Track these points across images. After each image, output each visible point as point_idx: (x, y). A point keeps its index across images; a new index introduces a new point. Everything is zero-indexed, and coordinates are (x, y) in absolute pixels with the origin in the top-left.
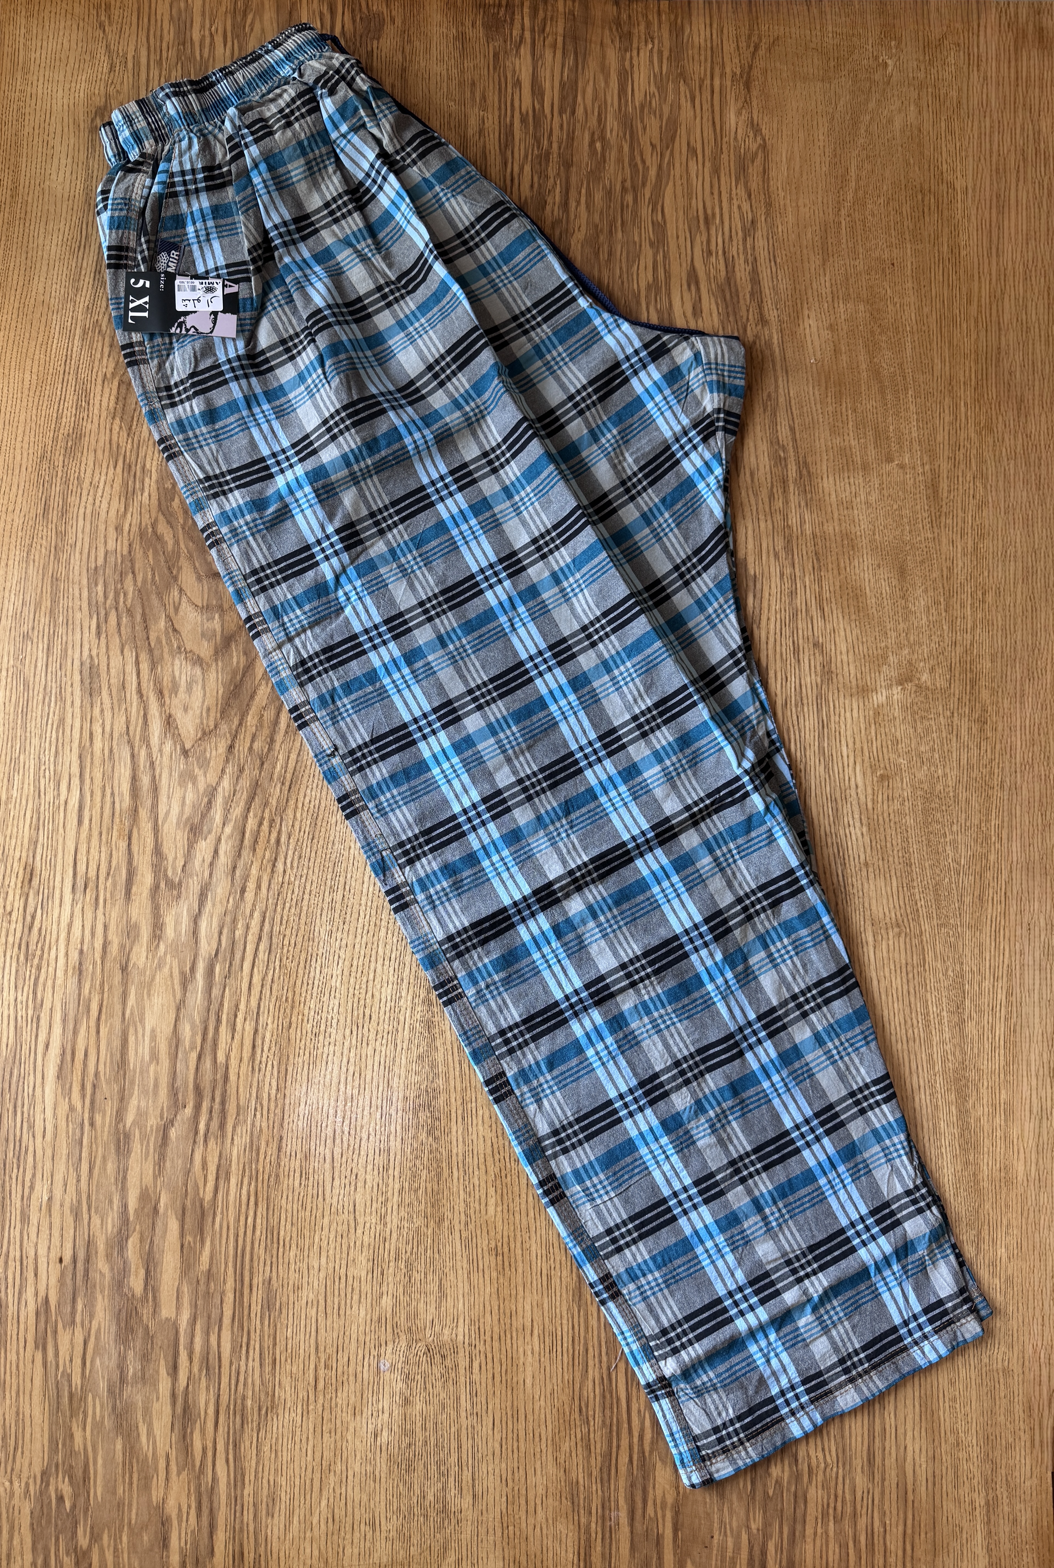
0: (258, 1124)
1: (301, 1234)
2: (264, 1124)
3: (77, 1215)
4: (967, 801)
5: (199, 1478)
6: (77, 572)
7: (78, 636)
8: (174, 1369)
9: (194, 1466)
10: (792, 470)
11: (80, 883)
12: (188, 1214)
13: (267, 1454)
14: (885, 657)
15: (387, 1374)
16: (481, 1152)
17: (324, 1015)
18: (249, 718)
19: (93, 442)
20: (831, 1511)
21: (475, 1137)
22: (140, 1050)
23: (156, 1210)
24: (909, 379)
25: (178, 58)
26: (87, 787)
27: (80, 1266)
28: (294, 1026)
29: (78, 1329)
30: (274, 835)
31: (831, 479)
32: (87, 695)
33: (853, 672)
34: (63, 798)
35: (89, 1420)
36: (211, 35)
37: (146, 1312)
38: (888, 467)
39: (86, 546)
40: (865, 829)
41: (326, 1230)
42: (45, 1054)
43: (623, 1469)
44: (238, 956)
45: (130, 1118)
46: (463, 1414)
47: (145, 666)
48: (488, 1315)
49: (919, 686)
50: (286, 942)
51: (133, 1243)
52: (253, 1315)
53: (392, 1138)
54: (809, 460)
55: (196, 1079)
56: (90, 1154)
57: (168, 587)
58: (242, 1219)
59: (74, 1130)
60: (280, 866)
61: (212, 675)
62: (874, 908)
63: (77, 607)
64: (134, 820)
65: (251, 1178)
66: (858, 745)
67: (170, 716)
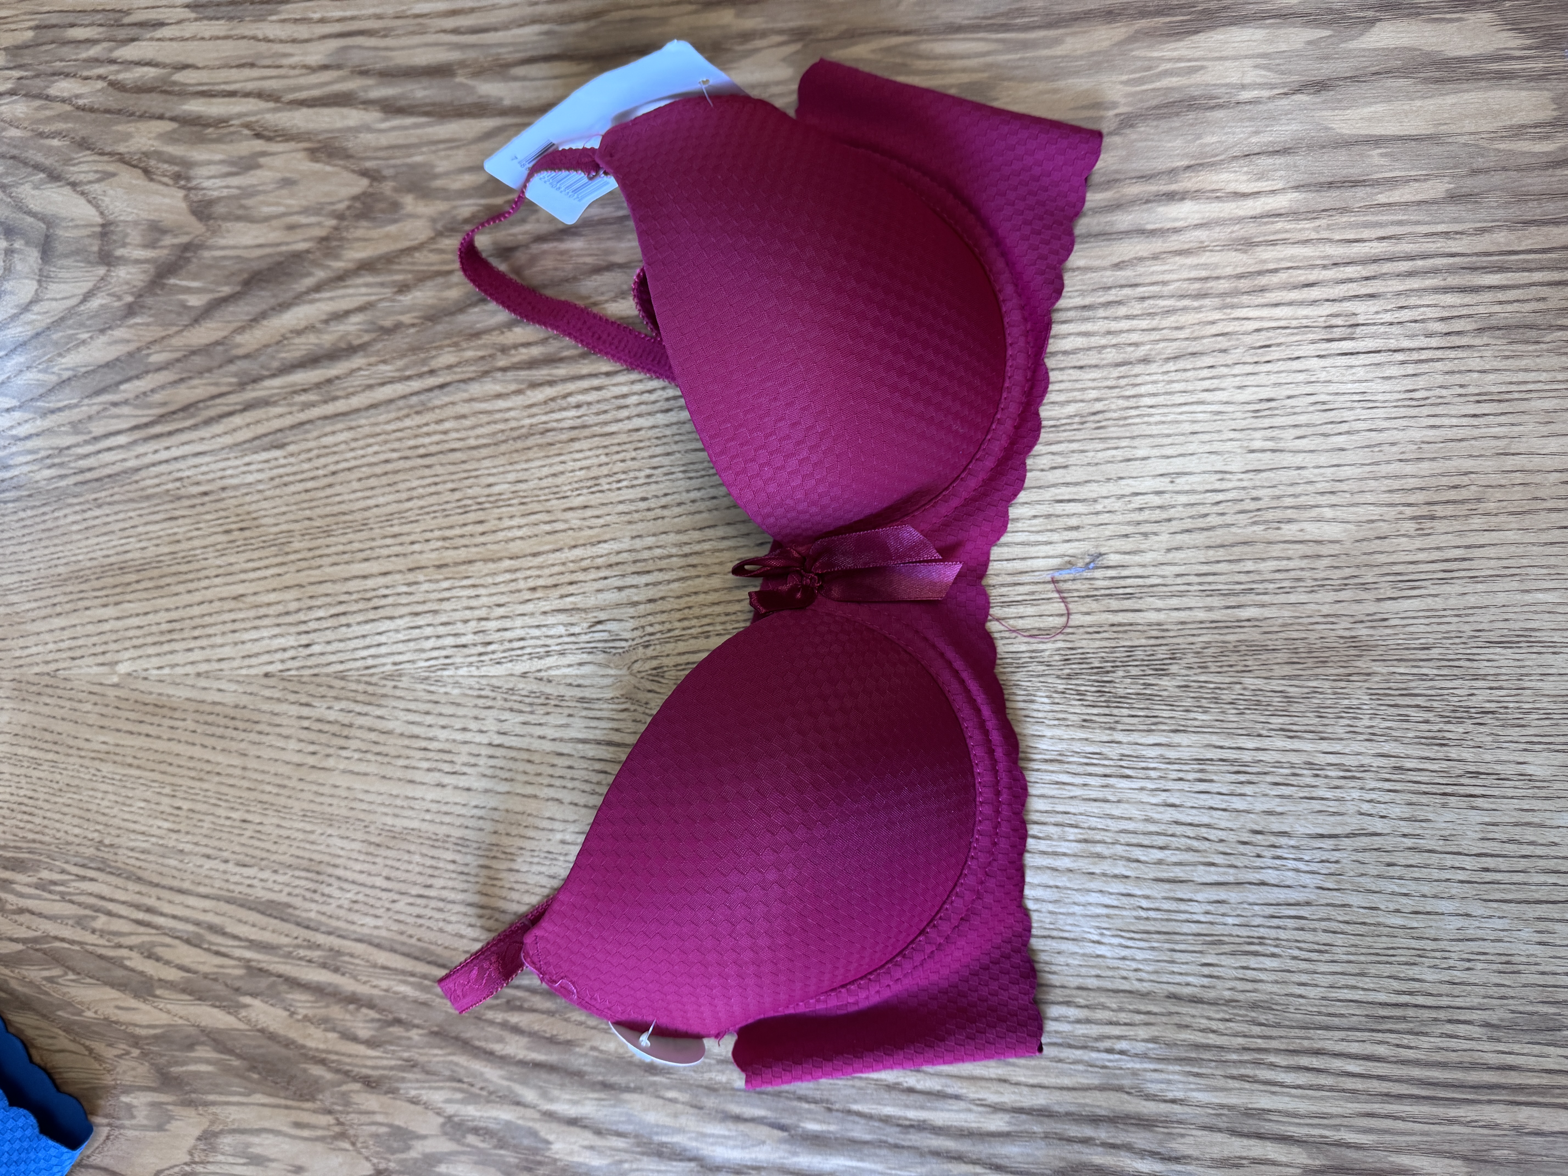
0: (1140, 1047)
1: (1385, 956)
2: (1143, 1033)
58: (1350, 1083)
65: (1257, 1063)
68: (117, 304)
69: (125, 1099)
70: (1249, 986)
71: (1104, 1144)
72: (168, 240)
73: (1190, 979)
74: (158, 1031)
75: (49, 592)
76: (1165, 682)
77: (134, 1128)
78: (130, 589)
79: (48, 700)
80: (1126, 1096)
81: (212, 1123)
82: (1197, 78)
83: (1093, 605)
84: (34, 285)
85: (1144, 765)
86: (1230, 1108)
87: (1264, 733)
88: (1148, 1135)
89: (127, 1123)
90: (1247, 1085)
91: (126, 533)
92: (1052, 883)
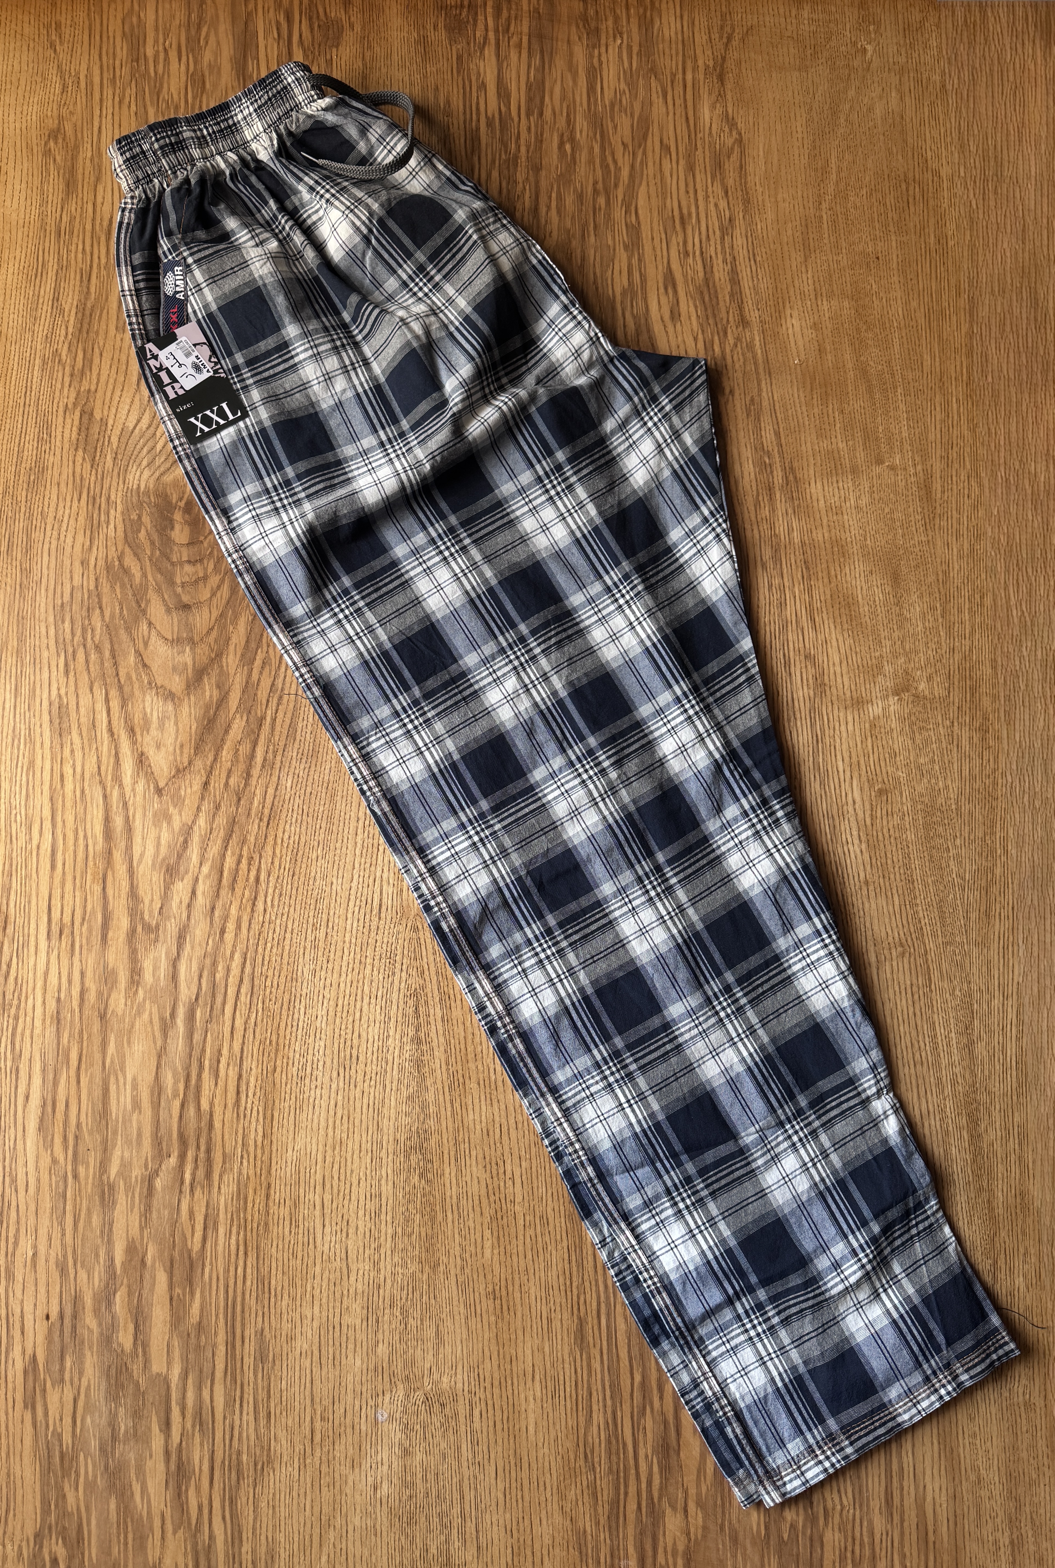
3: (63, 1270)
4: (970, 813)
5: (195, 1536)
6: (43, 610)
7: (46, 675)
8: (167, 1425)
9: (189, 1524)
10: (778, 476)
11: (55, 929)
12: (176, 1266)
13: (265, 1509)
14: (880, 667)
15: (386, 1425)
16: (476, 1193)
17: (310, 1057)
18: (224, 753)
19: (56, 474)
20: (849, 1555)
21: (468, 1178)
22: (122, 1099)
23: (143, 1263)
24: (898, 377)
25: (132, 75)
26: (59, 830)
27: (67, 1321)
28: (279, 1070)
29: (67, 1388)
30: (253, 874)
31: (819, 484)
32: (57, 736)
33: (846, 684)
34: (35, 842)
35: (82, 1480)
36: (165, 50)
37: (136, 1368)
38: (877, 470)
39: (52, 582)
40: (864, 846)
41: (318, 1278)
42: (25, 1106)
43: (631, 1516)
44: (219, 999)
45: (114, 1170)
46: (465, 1464)
47: (115, 704)
48: (487, 1361)
49: (916, 696)
50: (269, 983)
51: (120, 1298)
52: (246, 1368)
53: (383, 1182)
54: (795, 465)
55: (180, 1127)
56: (75, 1207)
57: (136, 620)
59: (57, 1183)
60: (260, 906)
61: (185, 710)
62: (876, 928)
63: (44, 646)
64: (109, 863)
66: (854, 759)
67: (142, 754)
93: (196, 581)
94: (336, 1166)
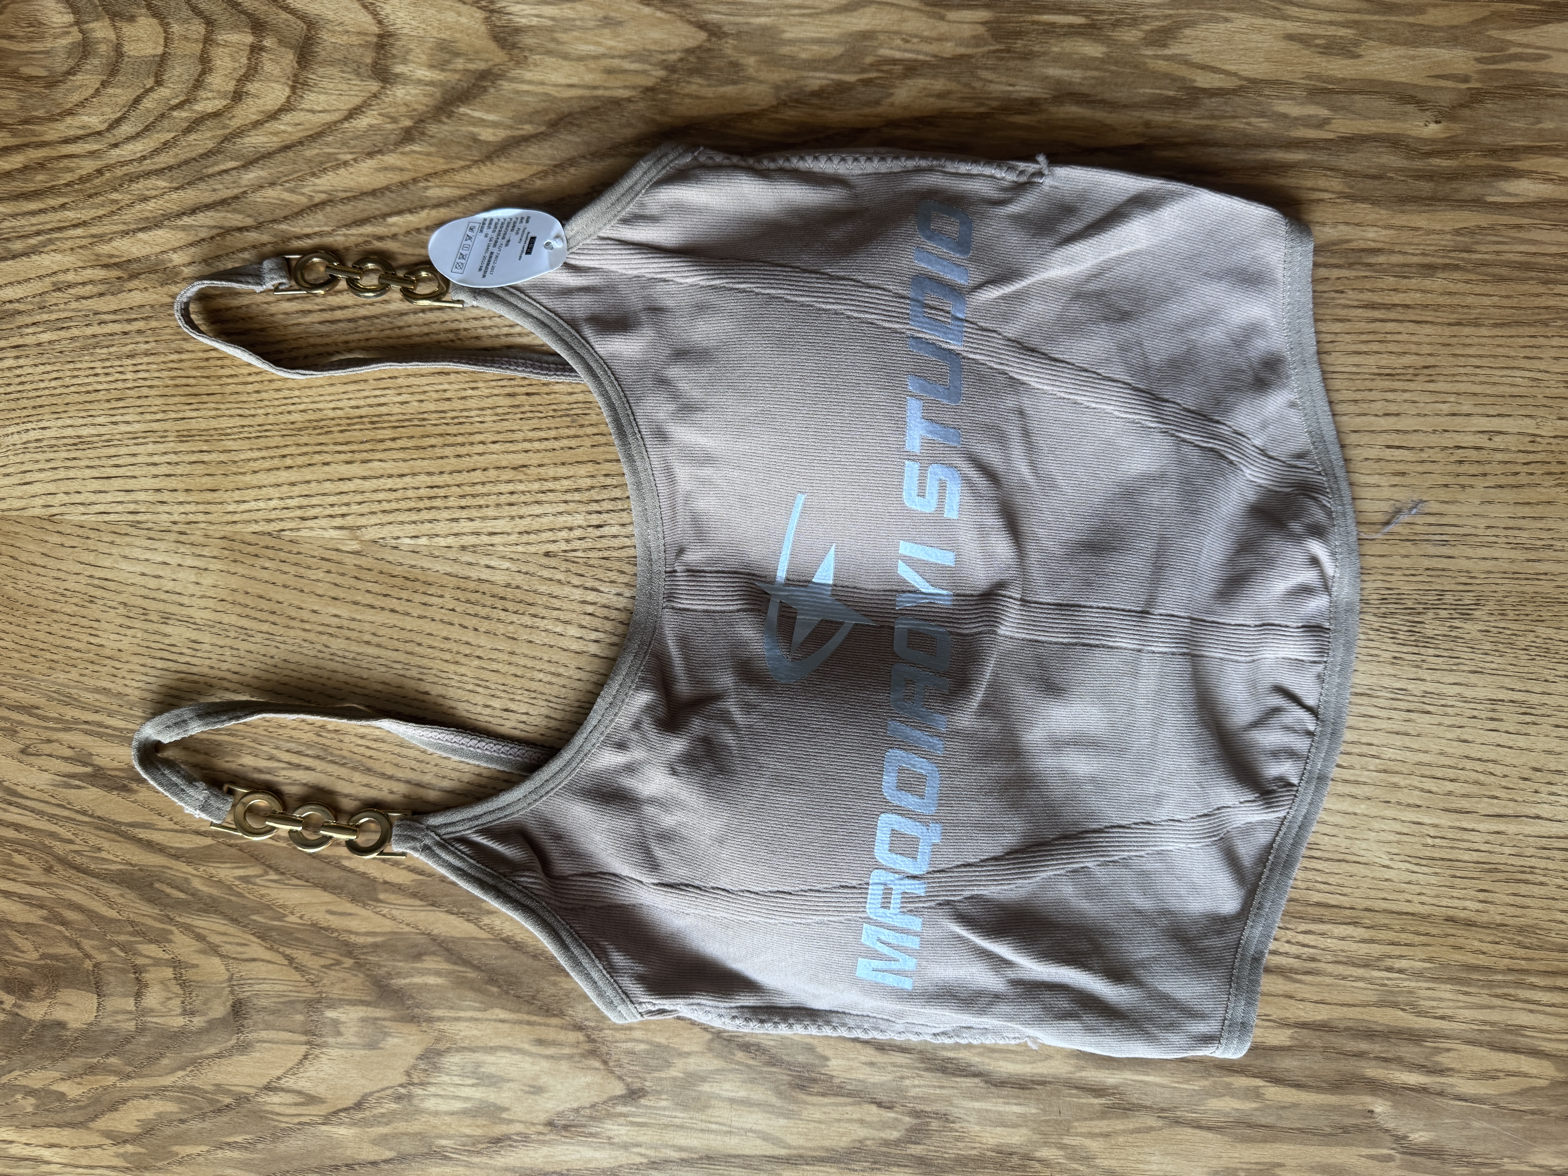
68: (389, 126)
69: (330, 1014)
70: (1519, 912)
71: (1377, 1058)
72: (460, 64)
73: (1468, 904)
74: (379, 939)
75: (278, 441)
76: (1468, 626)
77: (341, 1046)
78: (381, 446)
79: (267, 564)
80: (1401, 1013)
81: (438, 1040)
82: (1543, 66)
83: (1410, 548)
84: (287, 91)
85: (1443, 702)
86: (1492, 1024)
87: (1550, 678)
88: (1417, 1049)
89: (331, 1040)
90: (1508, 1003)
91: (383, 384)
92: (1351, 810)
93: (183, 984)
94: (1429, 784)
